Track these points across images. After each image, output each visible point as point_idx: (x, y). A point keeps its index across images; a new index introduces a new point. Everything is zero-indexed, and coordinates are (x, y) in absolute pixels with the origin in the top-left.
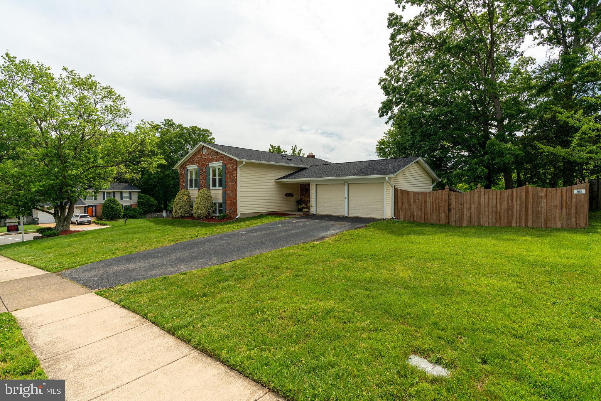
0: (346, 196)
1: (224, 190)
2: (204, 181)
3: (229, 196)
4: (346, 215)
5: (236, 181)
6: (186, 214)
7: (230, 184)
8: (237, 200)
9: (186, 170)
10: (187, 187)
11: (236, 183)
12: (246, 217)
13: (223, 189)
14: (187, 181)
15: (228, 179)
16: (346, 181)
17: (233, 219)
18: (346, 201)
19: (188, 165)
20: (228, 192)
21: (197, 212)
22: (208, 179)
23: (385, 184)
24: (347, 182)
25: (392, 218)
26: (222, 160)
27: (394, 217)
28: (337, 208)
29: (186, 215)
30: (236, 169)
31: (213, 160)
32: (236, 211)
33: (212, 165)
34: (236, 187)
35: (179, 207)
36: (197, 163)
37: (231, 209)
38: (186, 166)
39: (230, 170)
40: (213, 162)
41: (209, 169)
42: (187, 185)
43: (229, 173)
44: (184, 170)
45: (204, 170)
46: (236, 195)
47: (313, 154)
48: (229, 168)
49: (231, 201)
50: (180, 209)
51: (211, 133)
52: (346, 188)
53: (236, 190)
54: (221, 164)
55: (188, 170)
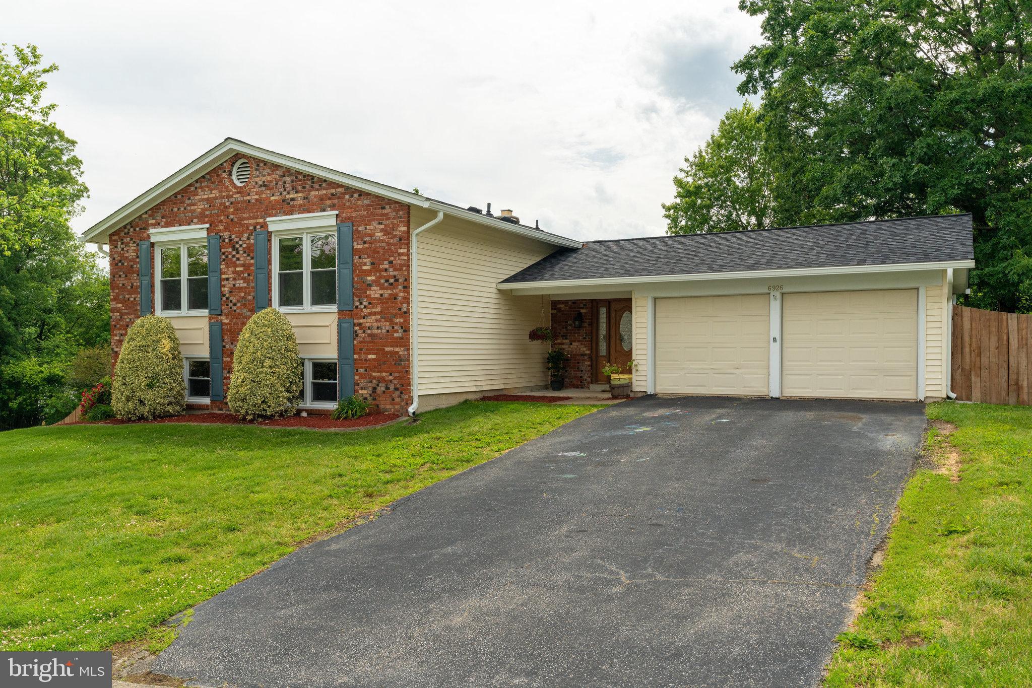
0: (775, 332)
1: (347, 315)
2: (240, 283)
3: (372, 335)
4: (775, 393)
5: (407, 280)
6: (170, 404)
7: (375, 292)
8: (408, 350)
9: (145, 245)
10: (153, 307)
11: (406, 288)
12: (432, 408)
13: (340, 312)
14: (152, 286)
15: (368, 273)
16: (775, 284)
17: (395, 416)
18: (775, 348)
19: (157, 225)
20: (370, 321)
21: (253, 393)
22: (261, 276)
23: (922, 292)
24: (781, 287)
25: (948, 398)
26: (333, 207)
27: (953, 396)
28: (737, 372)
29: (170, 409)
30: (405, 240)
31: (286, 207)
32: (404, 387)
33: (279, 224)
34: (407, 300)
35: (143, 382)
36: (202, 219)
37: (380, 380)
38: (144, 229)
39: (375, 242)
40: (290, 213)
41: (269, 240)
42: (152, 301)
43: (373, 253)
44: (133, 247)
45: (243, 242)
46: (406, 331)
47: (514, 214)
48: (372, 235)
49: (380, 351)
50: (150, 386)
51: (73, 143)
52: (775, 305)
53: (407, 313)
54: (333, 222)
55: (152, 245)
